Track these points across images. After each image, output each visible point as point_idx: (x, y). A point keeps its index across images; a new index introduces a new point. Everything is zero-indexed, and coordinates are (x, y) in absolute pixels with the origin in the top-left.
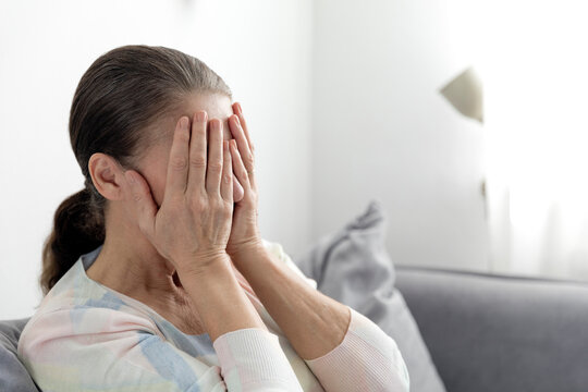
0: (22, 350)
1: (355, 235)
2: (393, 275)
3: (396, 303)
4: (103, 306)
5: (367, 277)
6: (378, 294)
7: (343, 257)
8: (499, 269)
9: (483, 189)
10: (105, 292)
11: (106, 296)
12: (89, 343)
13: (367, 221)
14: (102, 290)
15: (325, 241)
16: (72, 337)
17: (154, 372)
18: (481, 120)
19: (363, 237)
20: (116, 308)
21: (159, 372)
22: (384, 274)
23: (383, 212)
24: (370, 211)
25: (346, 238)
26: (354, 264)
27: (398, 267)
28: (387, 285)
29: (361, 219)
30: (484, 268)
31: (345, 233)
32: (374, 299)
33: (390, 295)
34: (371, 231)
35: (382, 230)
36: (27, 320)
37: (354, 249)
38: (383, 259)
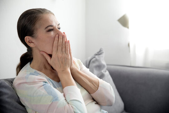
0: (14, 86)
1: (97, 56)
2: (106, 67)
3: (107, 73)
4: (34, 75)
5: (100, 67)
6: (102, 71)
7: (94, 62)
8: (132, 65)
9: (129, 45)
10: (34, 71)
11: (35, 72)
12: (30, 85)
13: (100, 53)
14: (34, 70)
15: (89, 58)
16: (26, 83)
17: (46, 93)
18: (128, 28)
19: (99, 57)
20: (37, 75)
21: (48, 93)
22: (104, 66)
23: (104, 51)
24: (100, 51)
25: (95, 57)
26: (97, 64)
27: (107, 65)
28: (105, 69)
29: (98, 53)
30: (129, 65)
31: (94, 56)
32: (101, 72)
33: (106, 71)
34: (101, 56)
35: (103, 55)
36: (15, 78)
37: (97, 60)
38: (104, 63)
